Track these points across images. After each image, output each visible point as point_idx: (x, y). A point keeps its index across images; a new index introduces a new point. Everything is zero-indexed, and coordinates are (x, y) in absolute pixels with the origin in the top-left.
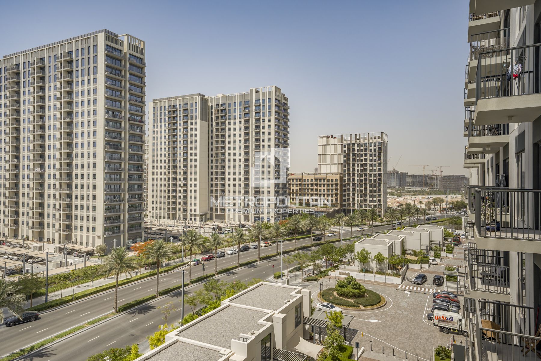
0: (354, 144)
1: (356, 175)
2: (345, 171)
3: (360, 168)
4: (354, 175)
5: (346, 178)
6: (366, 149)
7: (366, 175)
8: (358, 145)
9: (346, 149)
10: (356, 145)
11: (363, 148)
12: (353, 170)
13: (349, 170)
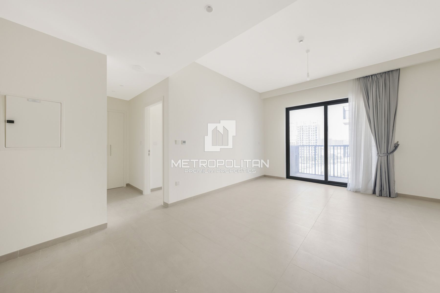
0: (303, 126)
1: (304, 140)
2: (298, 138)
3: (306, 137)
4: (303, 140)
5: (299, 142)
6: (309, 128)
7: (309, 140)
8: (305, 126)
9: (299, 128)
10: (304, 127)
11: (308, 128)
12: (303, 138)
13: (300, 138)
